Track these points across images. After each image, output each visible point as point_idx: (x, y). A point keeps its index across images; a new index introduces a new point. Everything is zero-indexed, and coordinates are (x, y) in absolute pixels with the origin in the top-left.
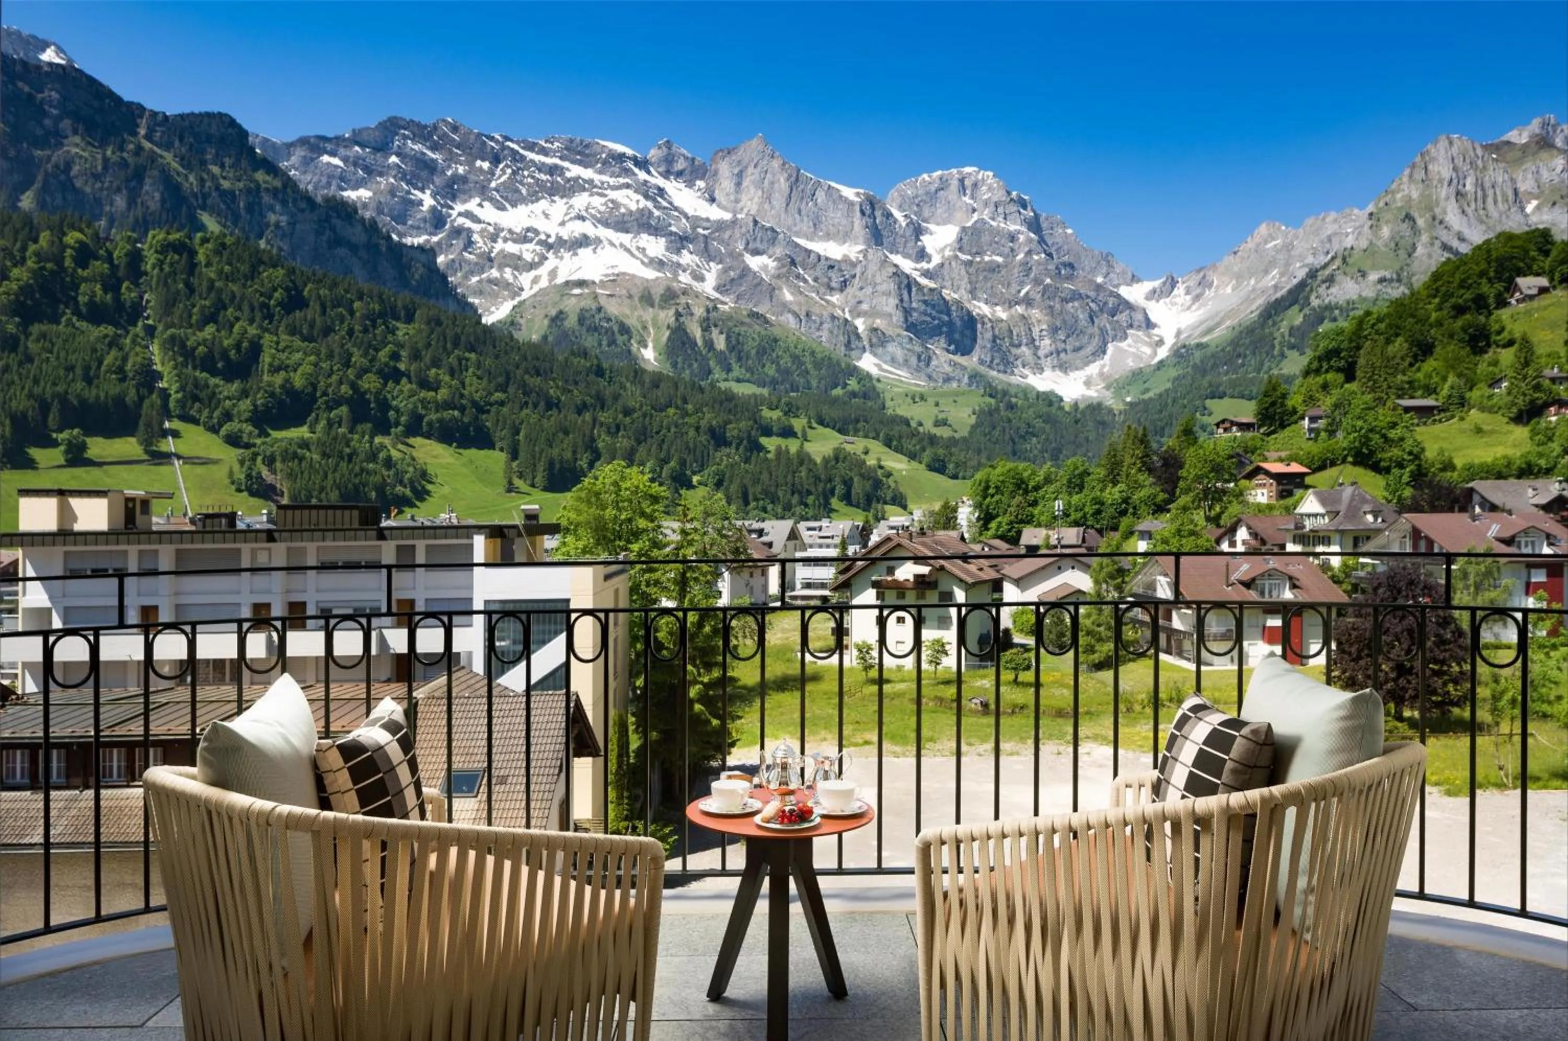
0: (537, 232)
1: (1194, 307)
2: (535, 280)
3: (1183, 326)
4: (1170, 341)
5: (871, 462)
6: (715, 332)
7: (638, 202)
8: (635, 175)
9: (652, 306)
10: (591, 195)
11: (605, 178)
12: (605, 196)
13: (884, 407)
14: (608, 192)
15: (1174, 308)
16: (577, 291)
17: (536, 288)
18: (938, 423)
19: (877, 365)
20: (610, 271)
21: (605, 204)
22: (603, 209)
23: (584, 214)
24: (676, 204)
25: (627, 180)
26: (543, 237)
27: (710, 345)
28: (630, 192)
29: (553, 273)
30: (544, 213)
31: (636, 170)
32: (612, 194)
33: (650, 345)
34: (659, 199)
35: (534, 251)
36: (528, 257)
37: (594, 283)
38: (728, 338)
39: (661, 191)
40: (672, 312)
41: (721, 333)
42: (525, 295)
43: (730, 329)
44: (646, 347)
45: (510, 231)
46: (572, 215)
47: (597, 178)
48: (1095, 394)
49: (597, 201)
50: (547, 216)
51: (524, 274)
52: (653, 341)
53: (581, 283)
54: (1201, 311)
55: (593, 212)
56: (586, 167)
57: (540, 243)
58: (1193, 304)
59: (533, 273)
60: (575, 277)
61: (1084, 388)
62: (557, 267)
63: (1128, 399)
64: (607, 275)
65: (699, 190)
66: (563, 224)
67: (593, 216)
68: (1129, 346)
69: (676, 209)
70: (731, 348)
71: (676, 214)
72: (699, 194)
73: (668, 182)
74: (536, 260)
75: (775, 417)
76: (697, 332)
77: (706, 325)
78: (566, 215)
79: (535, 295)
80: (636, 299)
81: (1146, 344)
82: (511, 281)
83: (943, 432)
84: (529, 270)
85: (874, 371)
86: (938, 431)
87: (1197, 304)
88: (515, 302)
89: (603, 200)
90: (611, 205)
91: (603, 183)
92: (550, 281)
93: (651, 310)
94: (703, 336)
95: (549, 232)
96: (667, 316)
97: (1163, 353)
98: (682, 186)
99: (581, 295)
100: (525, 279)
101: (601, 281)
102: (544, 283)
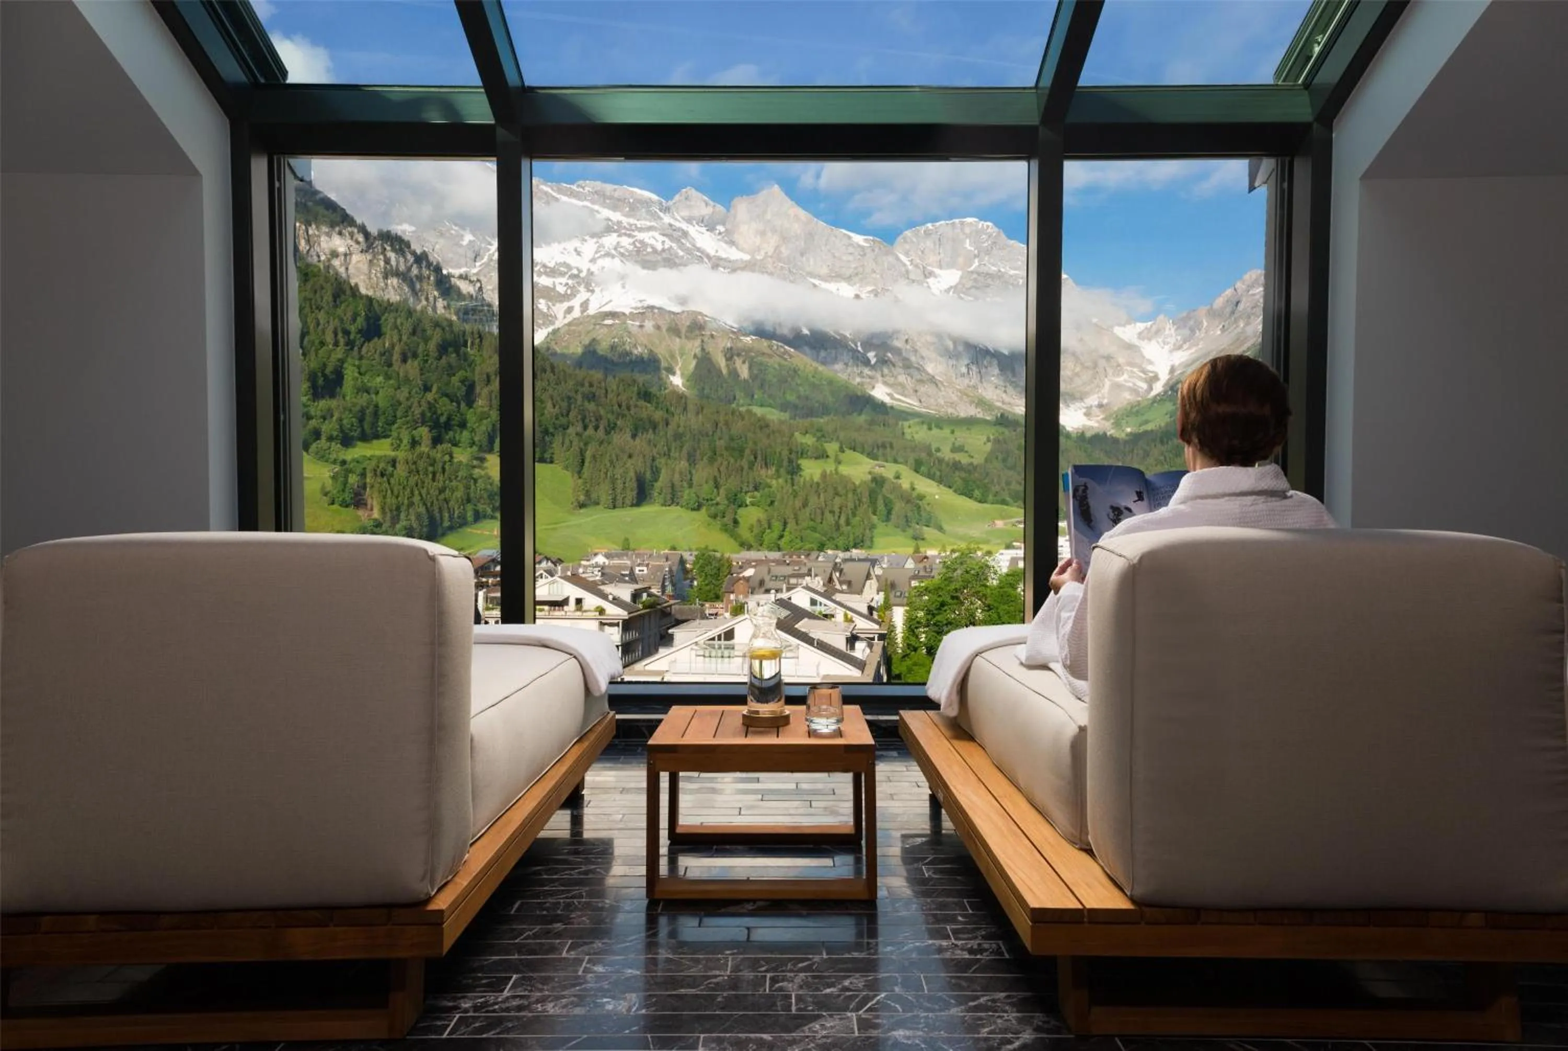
0: (569, 267)
1: (1185, 346)
2: (570, 310)
3: (1177, 363)
4: (1164, 377)
5: (905, 485)
6: (738, 362)
7: (663, 242)
8: (661, 219)
9: (680, 337)
10: (619, 236)
11: (632, 221)
12: (634, 236)
13: (903, 433)
14: (636, 233)
15: (1167, 347)
16: (609, 322)
17: (569, 318)
18: (956, 449)
19: (889, 395)
20: (639, 305)
21: (634, 243)
22: (631, 248)
23: (613, 252)
24: (698, 245)
25: (653, 224)
26: (575, 272)
27: (734, 373)
28: (656, 234)
29: (585, 305)
30: (576, 250)
31: (661, 214)
32: (641, 236)
33: (678, 372)
34: (683, 241)
35: (567, 284)
36: (561, 289)
37: (624, 314)
38: (750, 368)
39: (685, 234)
40: (697, 343)
41: (744, 362)
42: (558, 324)
43: (752, 358)
44: (674, 374)
45: (544, 266)
46: (602, 253)
47: (625, 221)
48: (1096, 425)
49: (626, 242)
50: (578, 253)
51: (558, 305)
52: (680, 369)
53: (613, 315)
54: (1193, 350)
55: (622, 250)
56: (614, 211)
57: (573, 277)
58: (1185, 342)
59: (566, 305)
60: (607, 309)
61: (1085, 418)
62: (588, 300)
63: (1129, 430)
64: (636, 308)
65: (720, 233)
66: (593, 261)
67: (622, 255)
68: (1125, 381)
69: (699, 249)
70: (754, 377)
71: (699, 254)
72: (719, 237)
73: (691, 227)
74: (569, 292)
75: (809, 443)
76: (722, 362)
77: (730, 354)
78: (596, 252)
79: (569, 324)
80: (664, 330)
81: (1141, 379)
82: (545, 310)
83: (964, 459)
84: (561, 302)
85: (887, 400)
86: (958, 457)
87: (1188, 344)
88: (550, 329)
89: (631, 240)
90: (638, 245)
91: (631, 225)
92: (582, 312)
93: (678, 340)
94: (727, 366)
95: (581, 267)
96: (694, 346)
97: (1158, 388)
98: (704, 230)
99: (611, 325)
100: (559, 309)
101: (631, 313)
102: (576, 313)
